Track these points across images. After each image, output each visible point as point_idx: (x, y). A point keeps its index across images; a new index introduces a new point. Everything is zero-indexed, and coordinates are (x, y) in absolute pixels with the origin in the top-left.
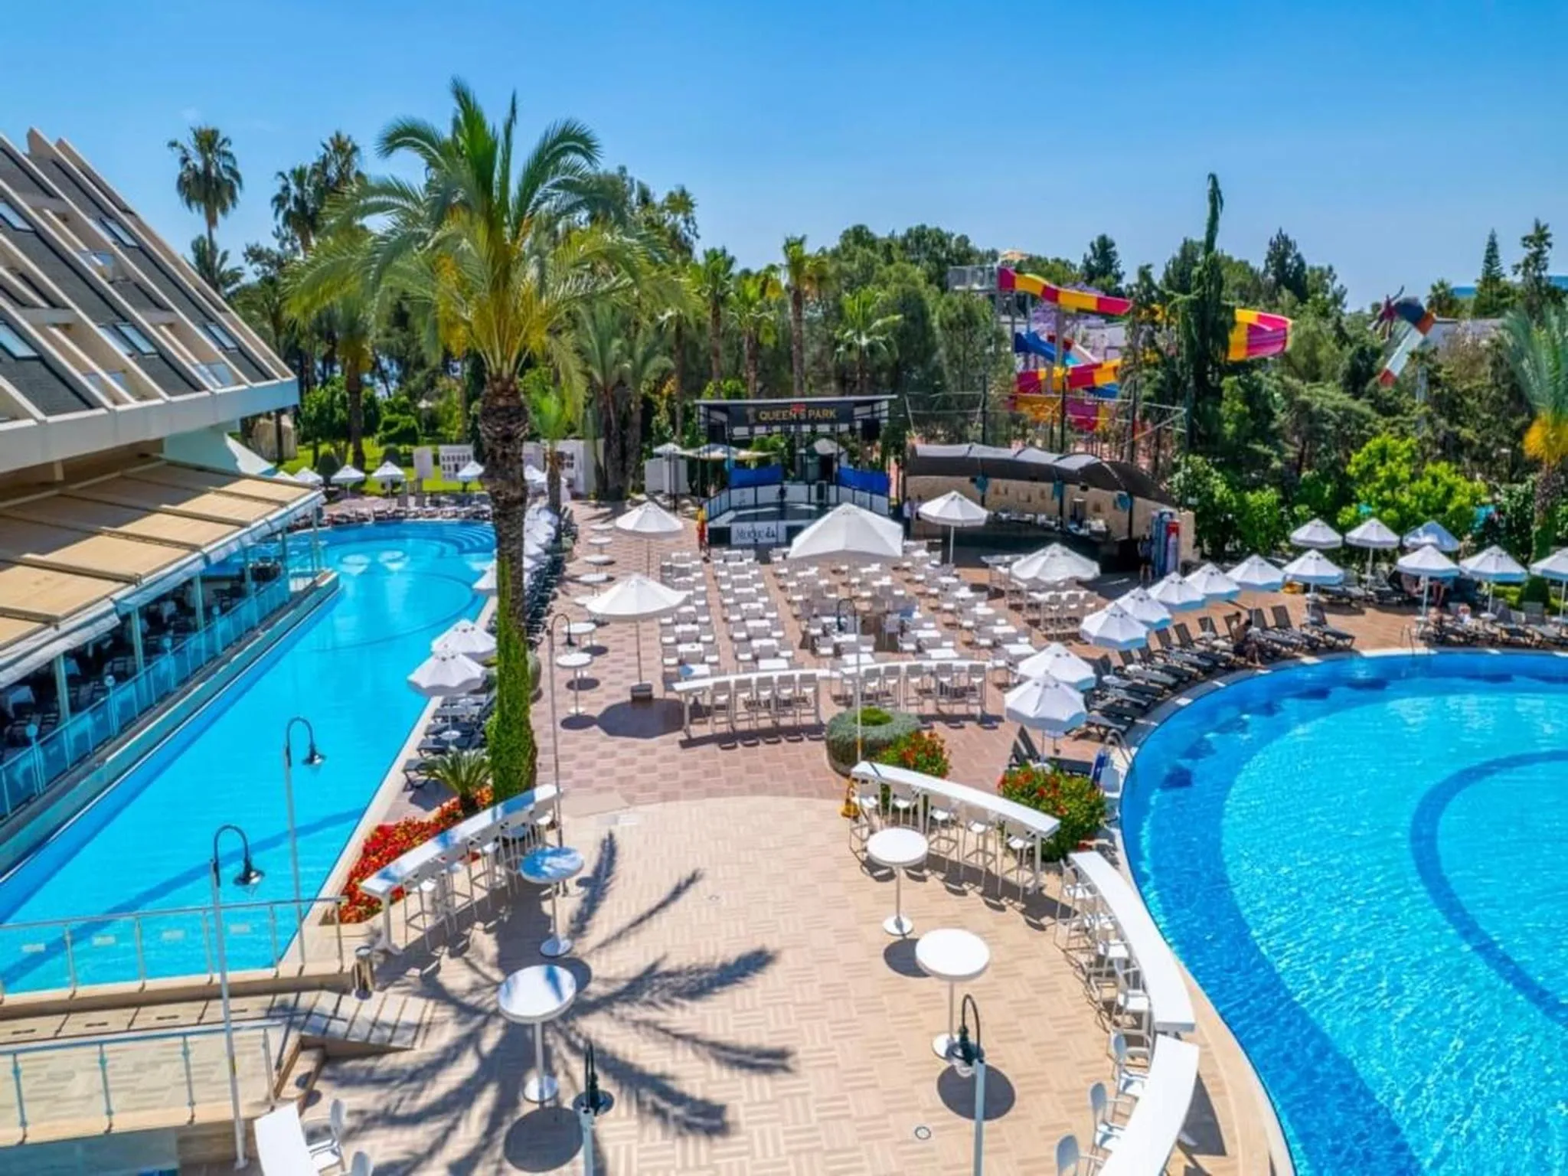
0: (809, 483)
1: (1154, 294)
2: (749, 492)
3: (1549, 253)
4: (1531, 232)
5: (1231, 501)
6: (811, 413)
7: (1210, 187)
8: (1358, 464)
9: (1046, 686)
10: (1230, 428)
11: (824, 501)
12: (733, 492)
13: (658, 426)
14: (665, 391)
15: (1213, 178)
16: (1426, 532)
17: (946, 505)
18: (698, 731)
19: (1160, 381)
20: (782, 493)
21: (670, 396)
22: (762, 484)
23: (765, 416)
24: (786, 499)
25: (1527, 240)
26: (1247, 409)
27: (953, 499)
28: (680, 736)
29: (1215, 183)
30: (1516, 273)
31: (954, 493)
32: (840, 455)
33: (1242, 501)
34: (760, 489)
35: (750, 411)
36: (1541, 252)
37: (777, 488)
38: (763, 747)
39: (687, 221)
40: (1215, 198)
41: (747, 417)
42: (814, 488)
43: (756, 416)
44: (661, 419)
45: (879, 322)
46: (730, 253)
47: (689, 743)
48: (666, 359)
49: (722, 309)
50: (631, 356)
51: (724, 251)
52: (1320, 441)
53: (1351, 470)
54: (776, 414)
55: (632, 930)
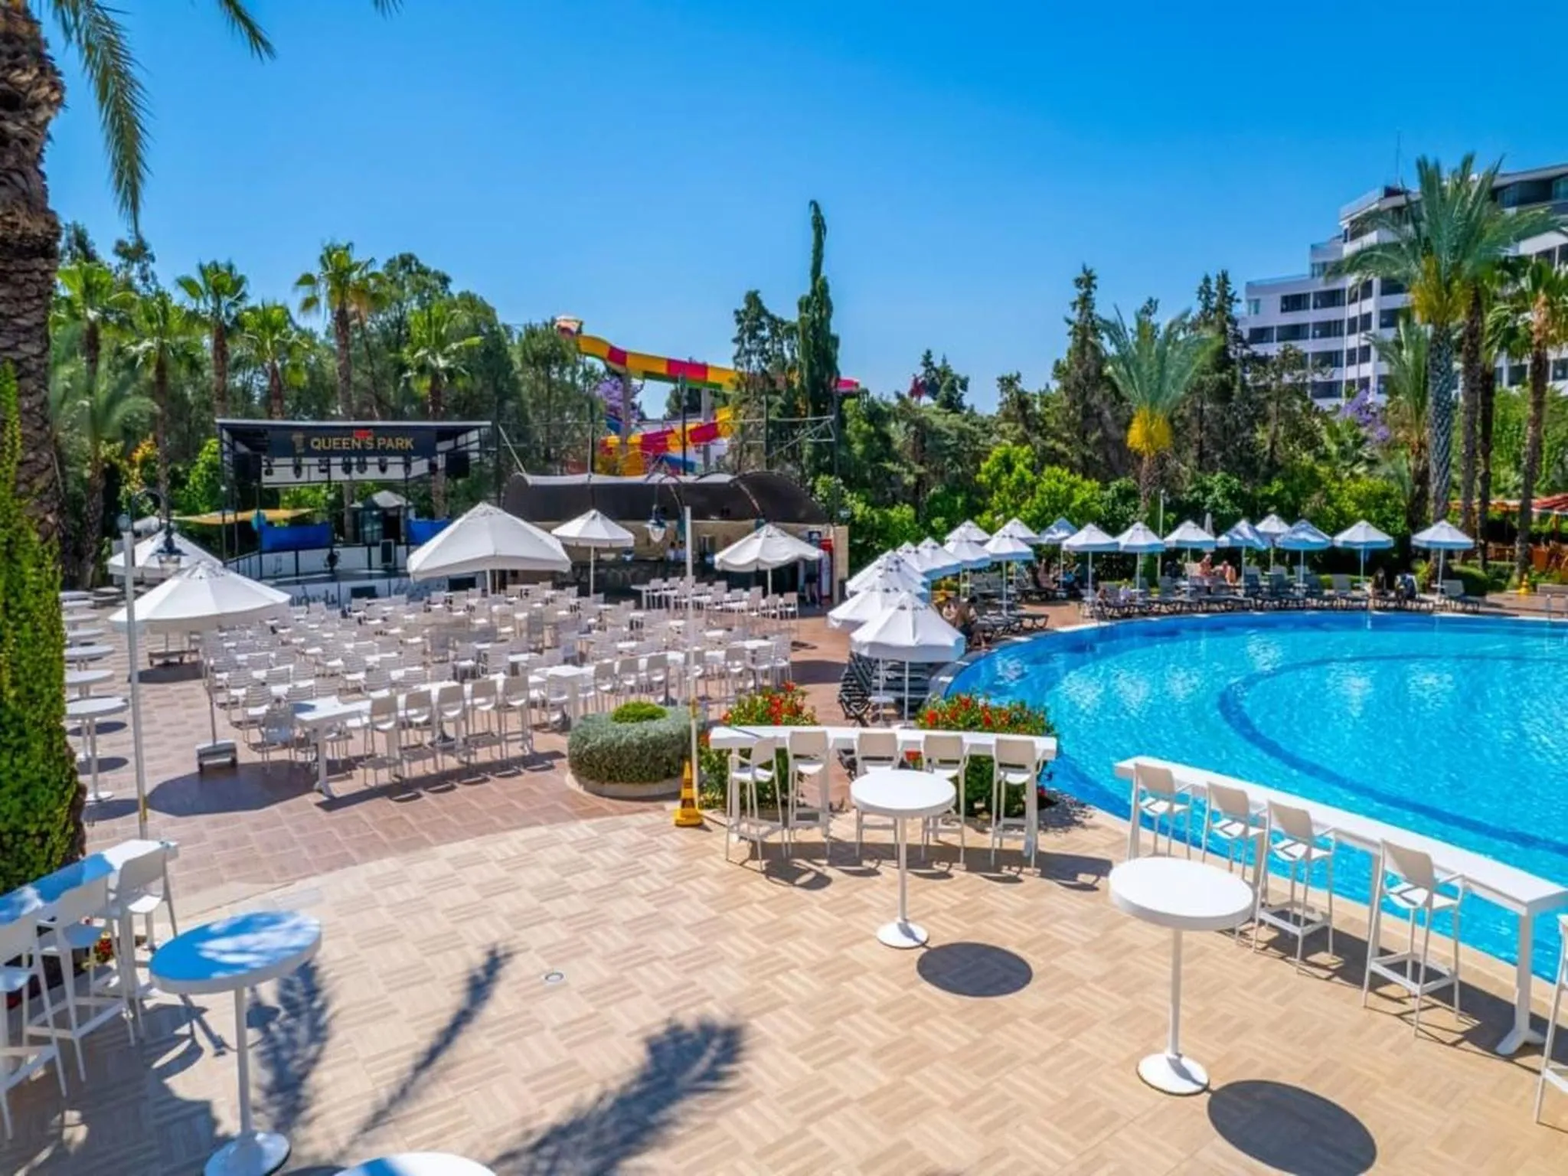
0: (370, 545)
1: (764, 320)
2: (288, 557)
3: (1096, 295)
4: (1081, 275)
5: (873, 519)
6: (381, 441)
7: (812, 214)
8: (988, 471)
9: (915, 609)
10: (858, 448)
11: (391, 565)
12: (265, 556)
13: (129, 500)
14: (138, 456)
15: (815, 205)
16: (1059, 528)
17: (587, 524)
18: (340, 788)
19: (782, 407)
20: (332, 559)
21: (145, 462)
22: (304, 549)
23: (317, 443)
24: (337, 567)
25: (1078, 282)
26: (872, 429)
27: (594, 517)
28: (312, 798)
29: (817, 209)
30: (1074, 309)
31: (593, 512)
32: (407, 508)
33: (885, 516)
34: (301, 553)
35: (298, 437)
36: (1089, 293)
37: (324, 553)
38: (461, 789)
39: (145, 279)
40: (819, 226)
41: (293, 445)
42: (376, 552)
43: (306, 443)
44: (133, 487)
45: (454, 346)
46: (239, 271)
47: (332, 804)
48: (147, 400)
49: (228, 343)
50: (90, 391)
51: (230, 268)
52: (945, 457)
53: (982, 477)
54: (334, 442)
55: (425, 1076)
